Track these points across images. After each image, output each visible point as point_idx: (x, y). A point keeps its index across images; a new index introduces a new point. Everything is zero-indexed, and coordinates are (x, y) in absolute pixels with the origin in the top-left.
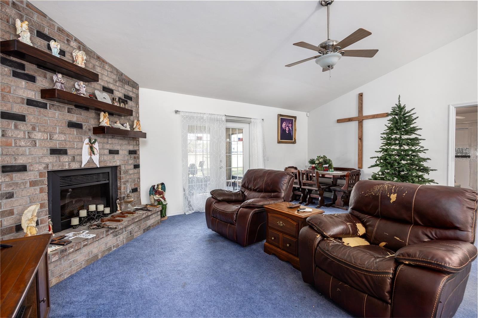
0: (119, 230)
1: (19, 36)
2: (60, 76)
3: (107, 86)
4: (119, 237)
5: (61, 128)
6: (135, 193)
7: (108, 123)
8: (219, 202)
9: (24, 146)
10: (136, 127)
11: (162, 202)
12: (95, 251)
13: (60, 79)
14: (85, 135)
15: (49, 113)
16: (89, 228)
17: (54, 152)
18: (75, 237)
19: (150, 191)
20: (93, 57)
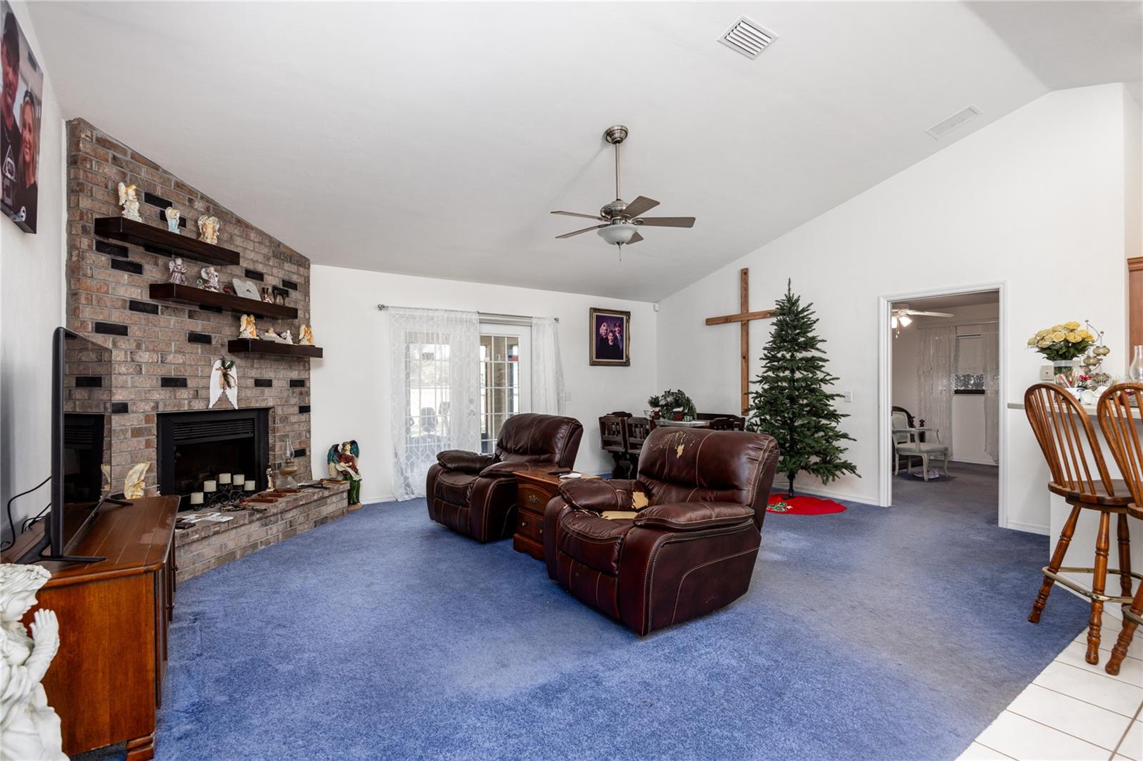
0: (271, 516)
1: (123, 209)
2: (179, 261)
3: (252, 268)
4: (271, 529)
5: (178, 343)
6: (301, 459)
7: (255, 333)
8: (450, 471)
9: (125, 374)
10: (303, 338)
11: (351, 476)
12: (231, 545)
13: (179, 267)
14: (215, 354)
15: (162, 320)
16: (220, 510)
17: (168, 382)
18: (200, 520)
19: (329, 455)
20: (229, 222)
